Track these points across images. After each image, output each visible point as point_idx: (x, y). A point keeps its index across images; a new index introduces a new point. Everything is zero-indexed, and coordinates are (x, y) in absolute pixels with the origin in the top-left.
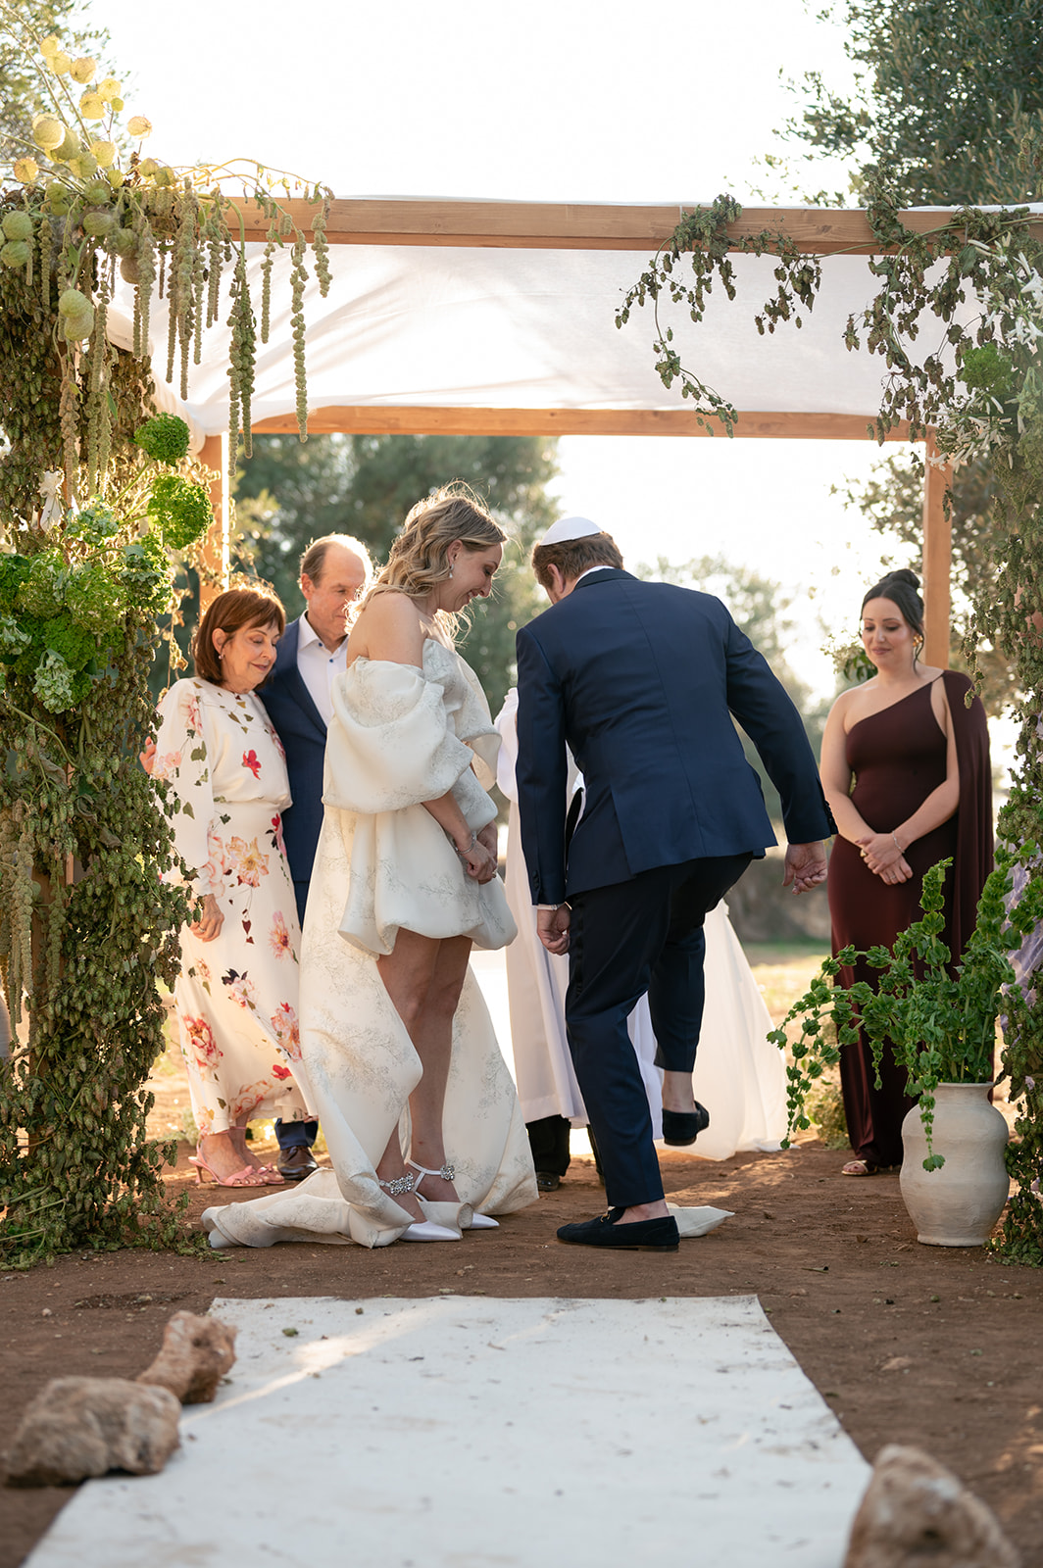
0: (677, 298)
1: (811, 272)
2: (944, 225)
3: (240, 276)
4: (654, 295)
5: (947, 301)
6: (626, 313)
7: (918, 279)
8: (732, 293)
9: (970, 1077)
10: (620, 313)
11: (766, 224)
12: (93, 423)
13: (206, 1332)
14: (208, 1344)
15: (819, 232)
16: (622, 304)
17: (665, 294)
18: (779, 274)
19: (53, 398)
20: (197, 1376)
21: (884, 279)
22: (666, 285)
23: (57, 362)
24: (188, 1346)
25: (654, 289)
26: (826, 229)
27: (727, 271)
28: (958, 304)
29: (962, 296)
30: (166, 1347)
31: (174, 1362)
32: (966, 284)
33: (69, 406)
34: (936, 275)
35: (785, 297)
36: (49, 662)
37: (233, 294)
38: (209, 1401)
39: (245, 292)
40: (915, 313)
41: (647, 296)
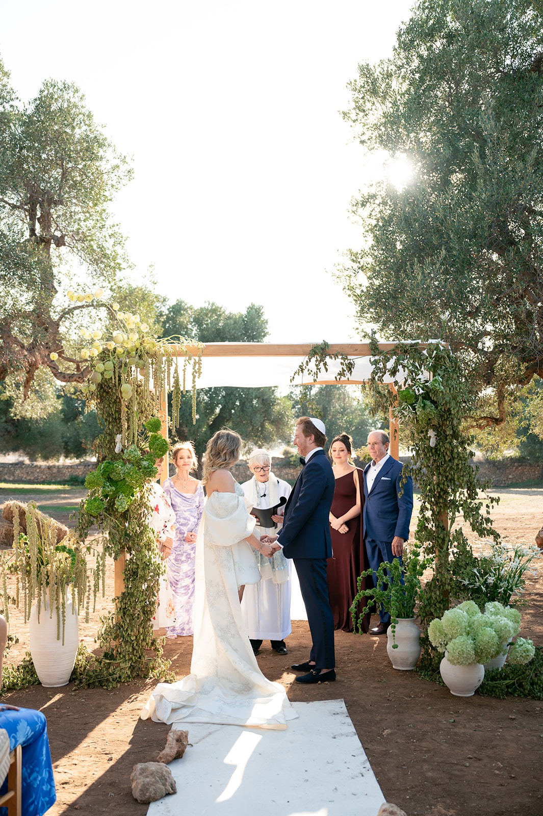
0: (309, 374)
1: (352, 365)
2: (393, 347)
3: (176, 372)
4: (302, 372)
5: (394, 372)
6: (294, 377)
7: (385, 367)
8: (327, 370)
9: (408, 617)
10: (292, 378)
11: (337, 349)
12: (131, 419)
13: (180, 736)
14: (181, 741)
15: (354, 351)
16: (293, 375)
17: (306, 371)
18: (342, 364)
19: (119, 411)
20: (178, 752)
21: (374, 366)
22: (306, 370)
23: (120, 400)
24: (175, 741)
25: (302, 370)
26: (356, 350)
27: (325, 364)
28: (397, 373)
29: (398, 370)
30: (168, 743)
31: (171, 748)
32: (400, 367)
33: (124, 415)
34: (390, 364)
35: (344, 371)
36: (120, 497)
37: (174, 377)
38: (181, 758)
39: (177, 377)
40: (383, 376)
41: (300, 373)
